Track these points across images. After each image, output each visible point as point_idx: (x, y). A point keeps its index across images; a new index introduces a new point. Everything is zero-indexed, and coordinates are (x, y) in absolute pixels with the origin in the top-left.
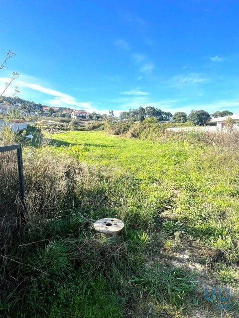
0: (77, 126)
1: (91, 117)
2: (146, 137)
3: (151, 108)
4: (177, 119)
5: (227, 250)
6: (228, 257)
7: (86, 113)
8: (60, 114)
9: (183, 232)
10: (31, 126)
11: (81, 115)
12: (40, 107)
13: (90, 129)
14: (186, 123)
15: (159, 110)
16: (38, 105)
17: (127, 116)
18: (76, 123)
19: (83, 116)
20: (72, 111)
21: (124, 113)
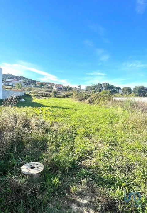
0: (56, 95)
1: (66, 89)
2: (98, 103)
3: (107, 84)
4: (125, 92)
5: (120, 201)
6: (119, 207)
7: (63, 86)
8: (46, 86)
9: (91, 179)
10: (26, 93)
11: (59, 87)
12: (35, 82)
13: (64, 97)
14: (130, 95)
15: (112, 85)
16: (34, 81)
17: (90, 89)
18: (55, 93)
19: (61, 89)
20: (54, 84)
21: (88, 87)
